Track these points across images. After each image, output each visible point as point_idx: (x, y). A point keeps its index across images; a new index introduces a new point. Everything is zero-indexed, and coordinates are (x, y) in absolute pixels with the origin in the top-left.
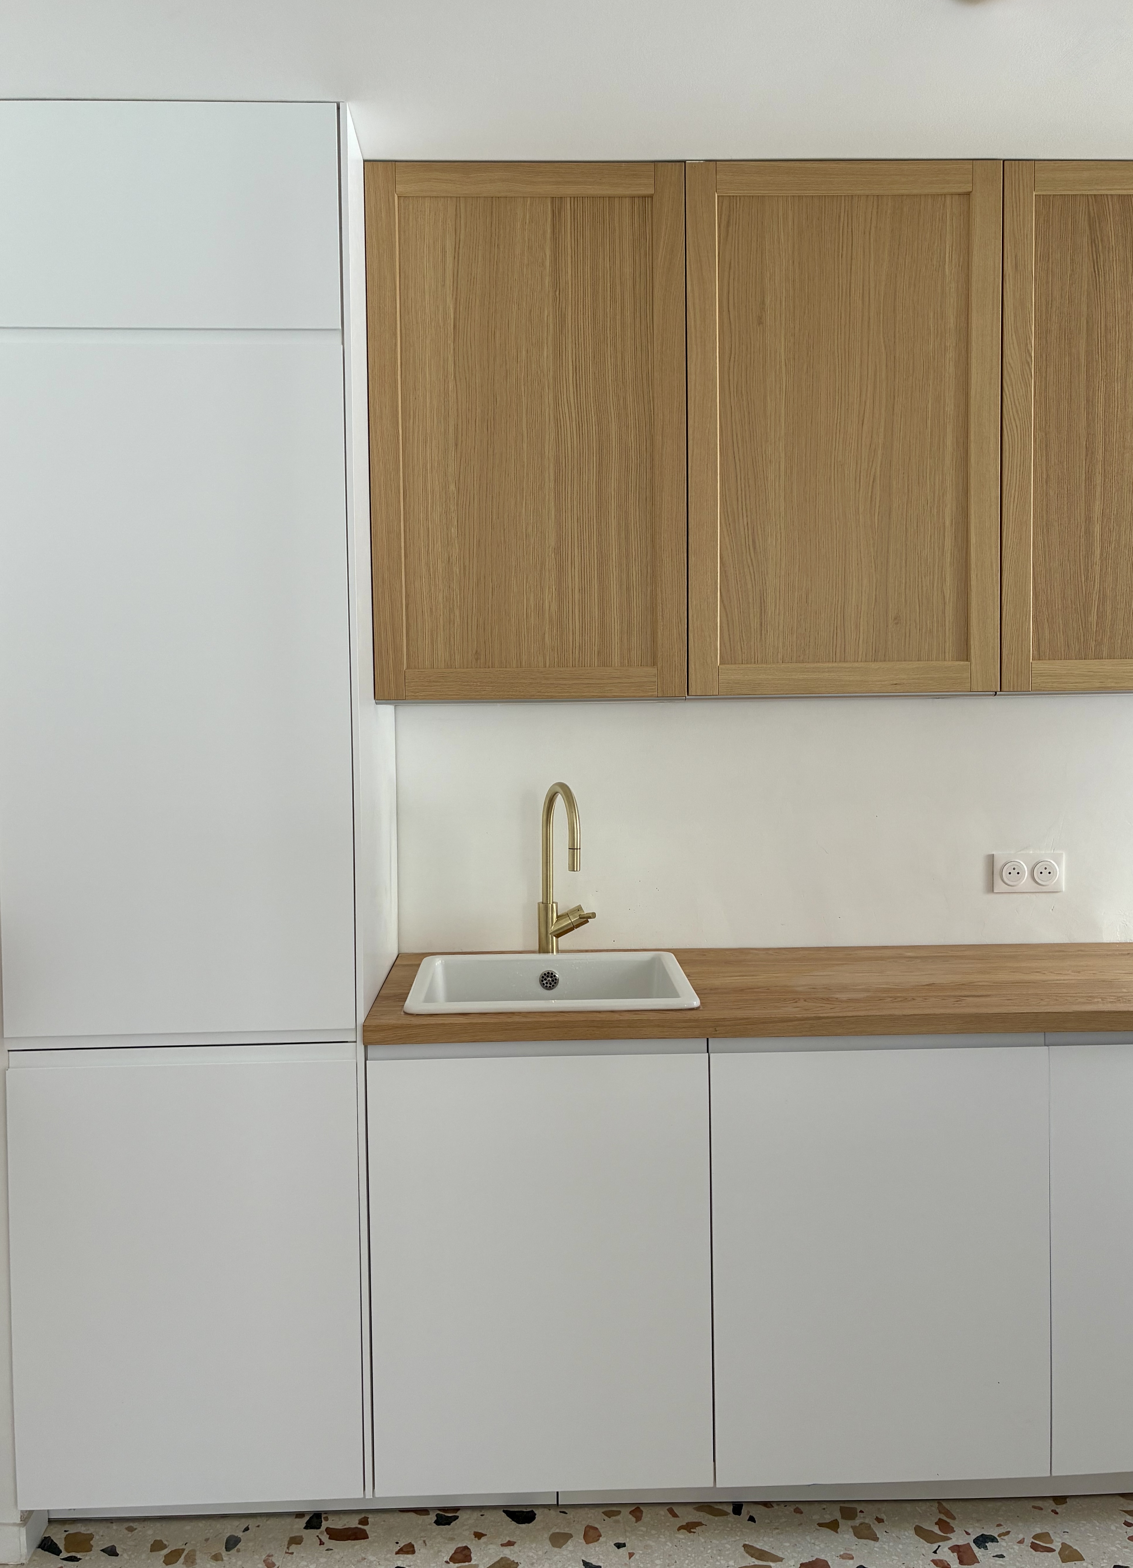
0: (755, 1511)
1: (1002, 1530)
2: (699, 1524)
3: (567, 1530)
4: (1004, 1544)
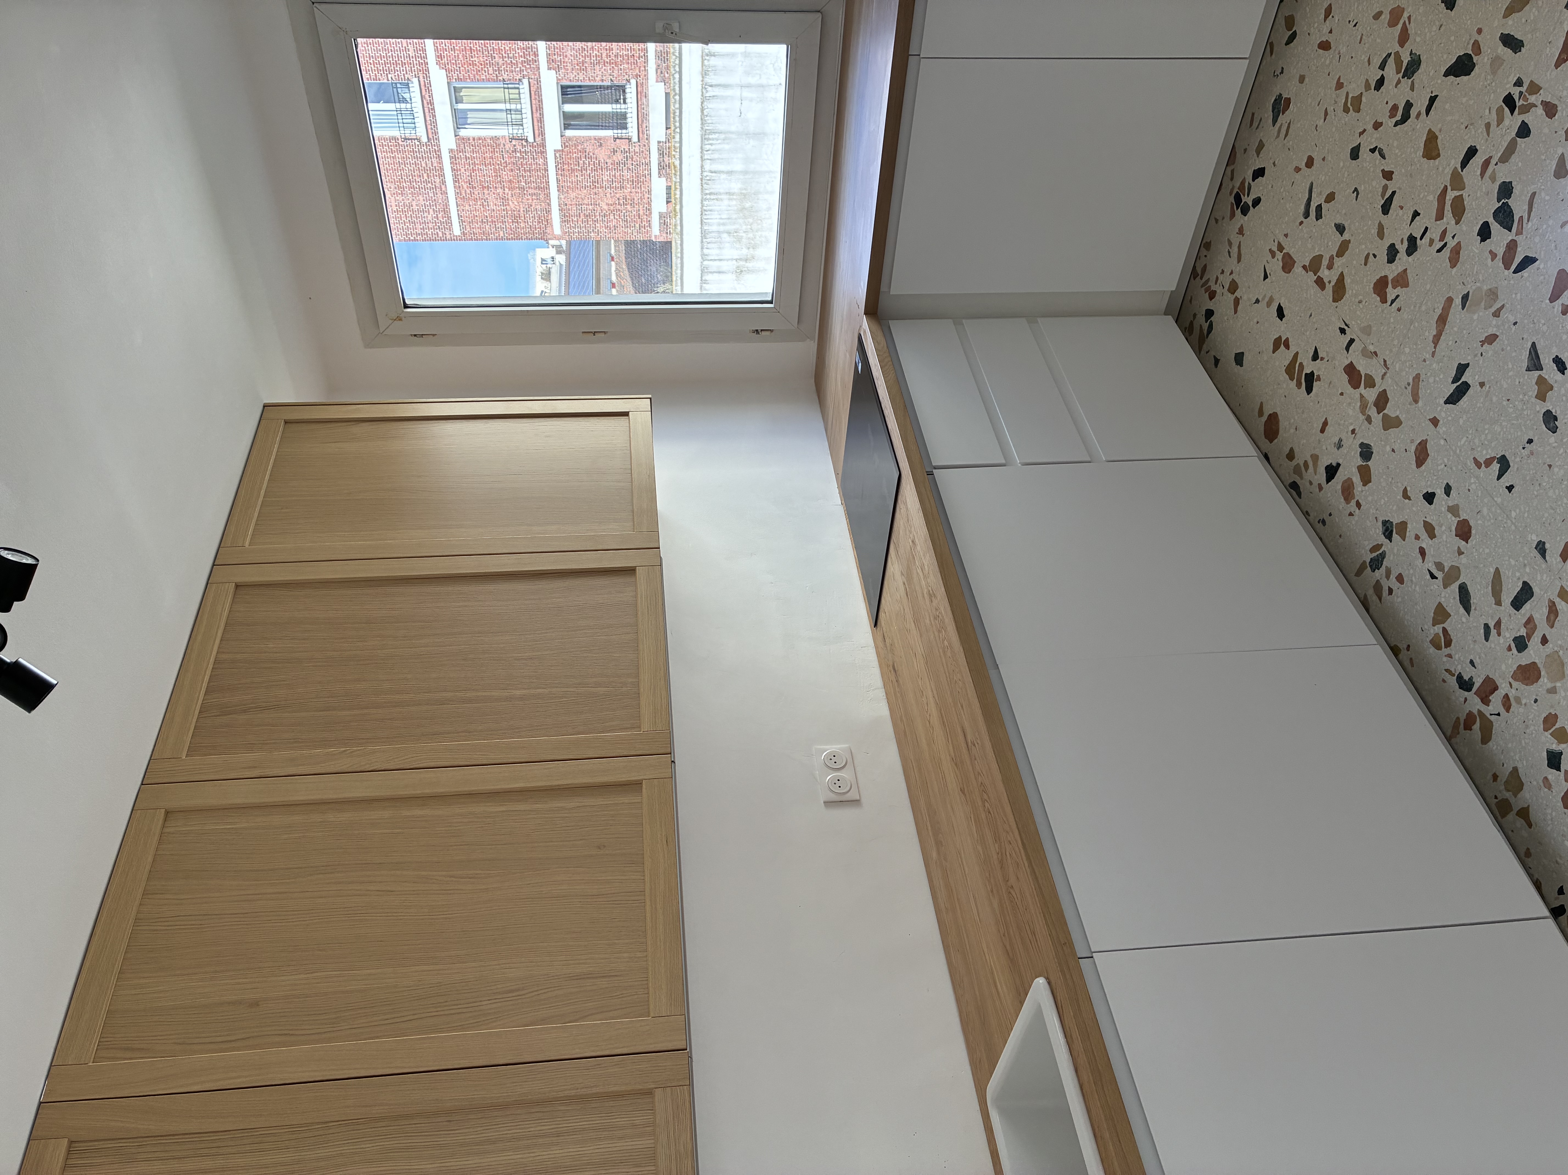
1: (1447, 676)
4: (1459, 667)
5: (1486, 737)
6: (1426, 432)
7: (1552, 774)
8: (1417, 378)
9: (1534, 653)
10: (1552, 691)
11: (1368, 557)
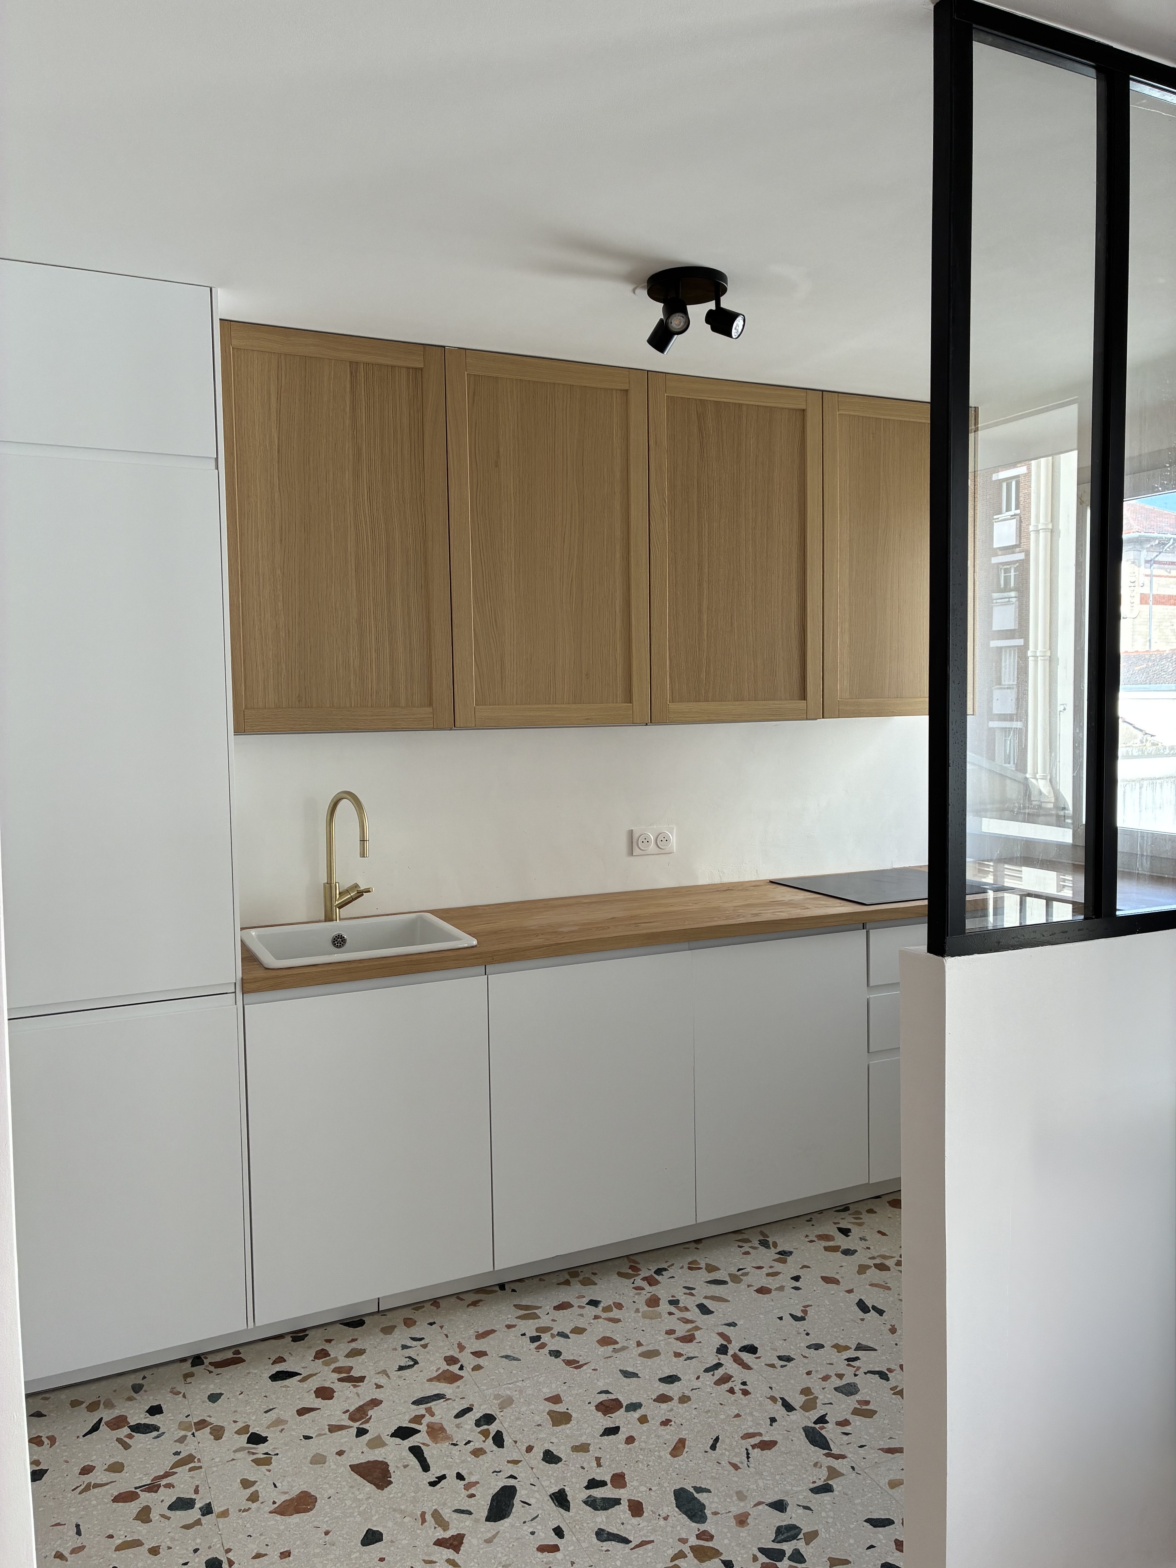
0: (513, 1286)
1: (669, 1264)
2: (481, 1300)
3: (390, 1324)
4: (672, 1270)
5: (620, 1274)
6: (845, 1285)
7: (586, 1300)
8: (889, 1289)
9: (664, 1307)
10: (637, 1311)
11: (771, 1240)
